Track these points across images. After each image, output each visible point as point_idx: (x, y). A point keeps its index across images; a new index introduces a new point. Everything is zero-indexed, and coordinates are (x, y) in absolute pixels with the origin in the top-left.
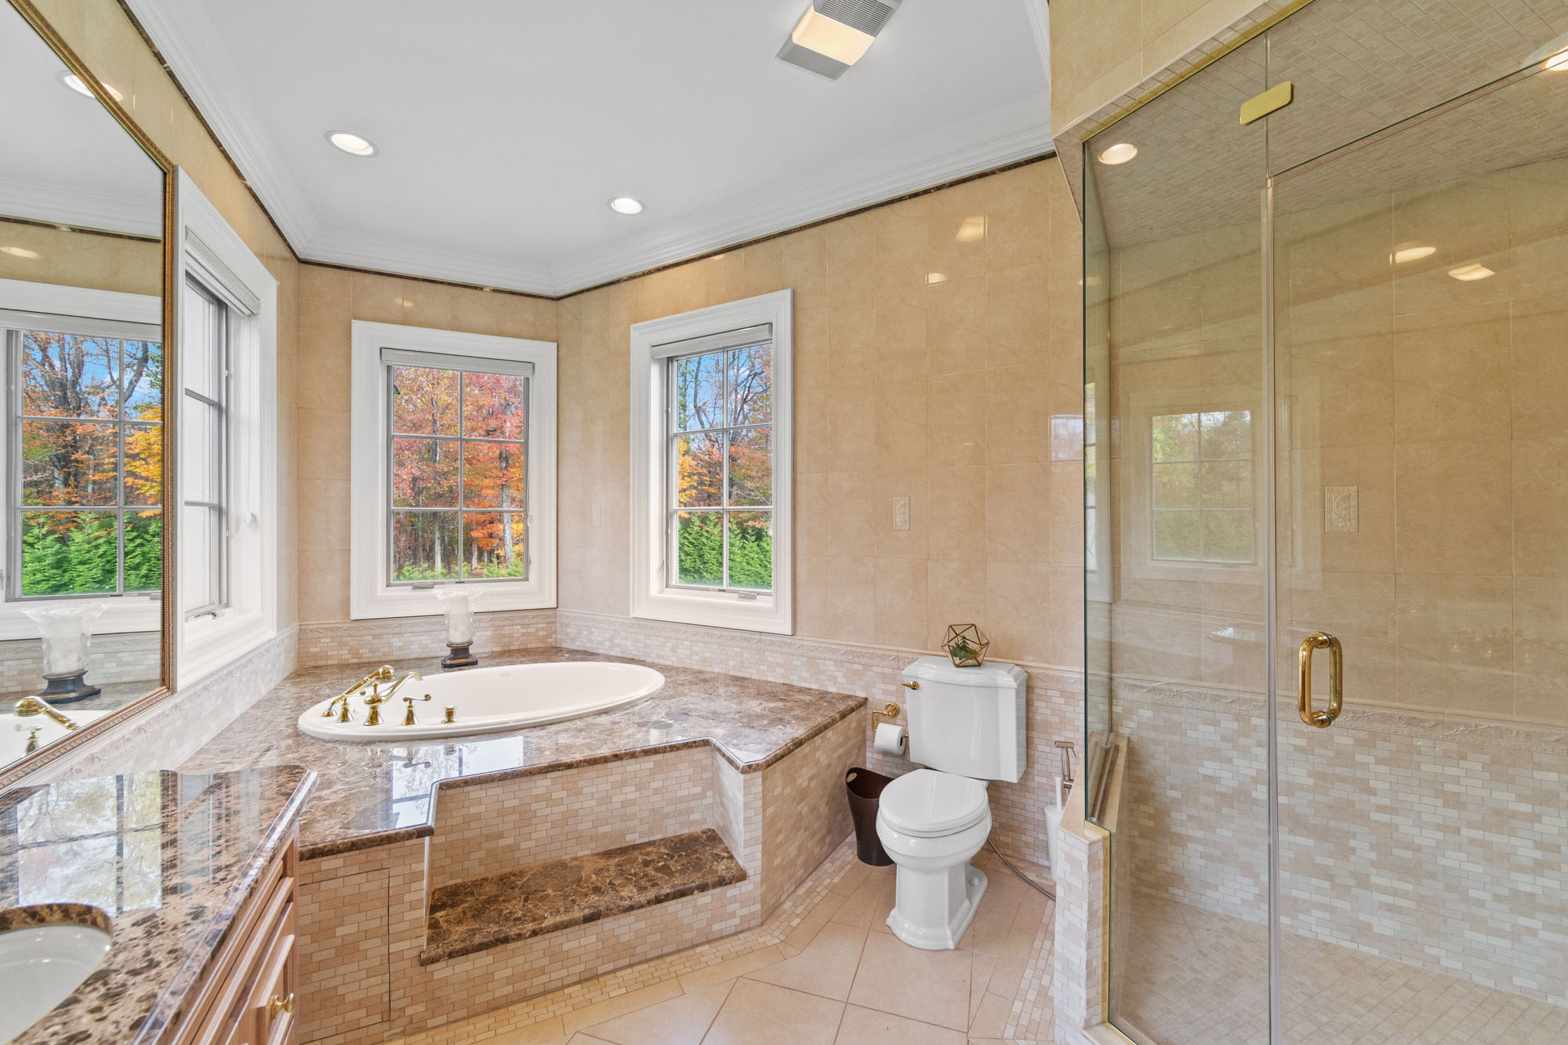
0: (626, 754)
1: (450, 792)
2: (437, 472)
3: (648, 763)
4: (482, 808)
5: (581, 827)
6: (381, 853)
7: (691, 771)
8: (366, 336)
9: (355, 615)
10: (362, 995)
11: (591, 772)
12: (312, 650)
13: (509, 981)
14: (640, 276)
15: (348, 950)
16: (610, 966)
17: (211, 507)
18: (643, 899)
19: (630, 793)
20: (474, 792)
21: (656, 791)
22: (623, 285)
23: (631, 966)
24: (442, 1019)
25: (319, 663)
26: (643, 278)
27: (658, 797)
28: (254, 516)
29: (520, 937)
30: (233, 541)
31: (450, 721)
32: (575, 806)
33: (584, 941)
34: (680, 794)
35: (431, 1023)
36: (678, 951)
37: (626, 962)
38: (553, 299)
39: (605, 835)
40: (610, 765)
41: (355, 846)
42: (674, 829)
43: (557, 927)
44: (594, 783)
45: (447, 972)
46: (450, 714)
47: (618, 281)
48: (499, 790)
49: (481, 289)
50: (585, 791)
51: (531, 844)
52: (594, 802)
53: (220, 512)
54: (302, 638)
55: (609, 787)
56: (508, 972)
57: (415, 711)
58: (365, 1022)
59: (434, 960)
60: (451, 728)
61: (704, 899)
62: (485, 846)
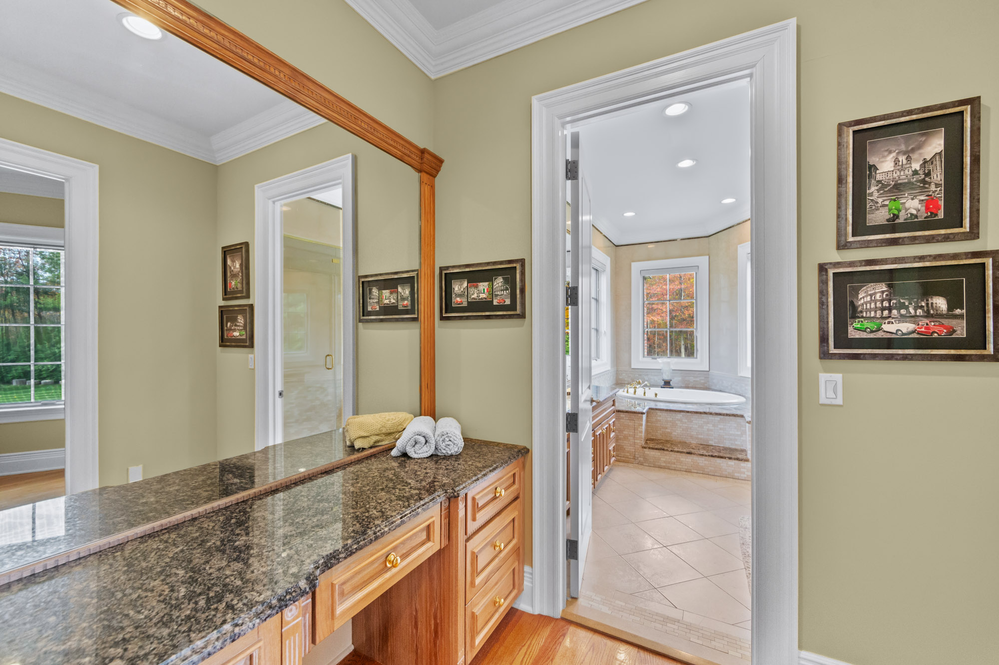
0: (709, 413)
1: (652, 411)
2: (682, 306)
3: (718, 418)
4: (661, 418)
5: (692, 433)
6: (633, 416)
7: (736, 425)
8: (636, 267)
9: (633, 367)
10: (629, 450)
11: (696, 416)
12: (620, 377)
13: (664, 462)
14: (742, 223)
15: (626, 438)
16: (696, 471)
17: (595, 329)
18: (707, 454)
19: (710, 426)
20: (659, 413)
21: (721, 429)
22: (735, 227)
23: (702, 474)
24: (647, 464)
25: (622, 382)
26: (743, 224)
27: (722, 431)
28: (605, 332)
29: (667, 450)
30: (600, 339)
31: (656, 397)
32: (690, 426)
33: (687, 460)
34: (730, 432)
35: (644, 464)
36: (720, 476)
37: (702, 472)
38: (707, 237)
39: (701, 439)
40: (703, 415)
41: (627, 412)
42: (728, 444)
43: (678, 452)
44: (697, 421)
45: (648, 453)
46: (656, 395)
47: (733, 226)
48: (666, 414)
49: (676, 240)
50: (694, 422)
51: (676, 434)
52: (697, 427)
53: (597, 330)
54: (617, 373)
55: (702, 422)
56: (664, 460)
57: (646, 392)
58: (630, 457)
59: (645, 448)
60: (656, 399)
61: (732, 463)
62: (662, 430)
